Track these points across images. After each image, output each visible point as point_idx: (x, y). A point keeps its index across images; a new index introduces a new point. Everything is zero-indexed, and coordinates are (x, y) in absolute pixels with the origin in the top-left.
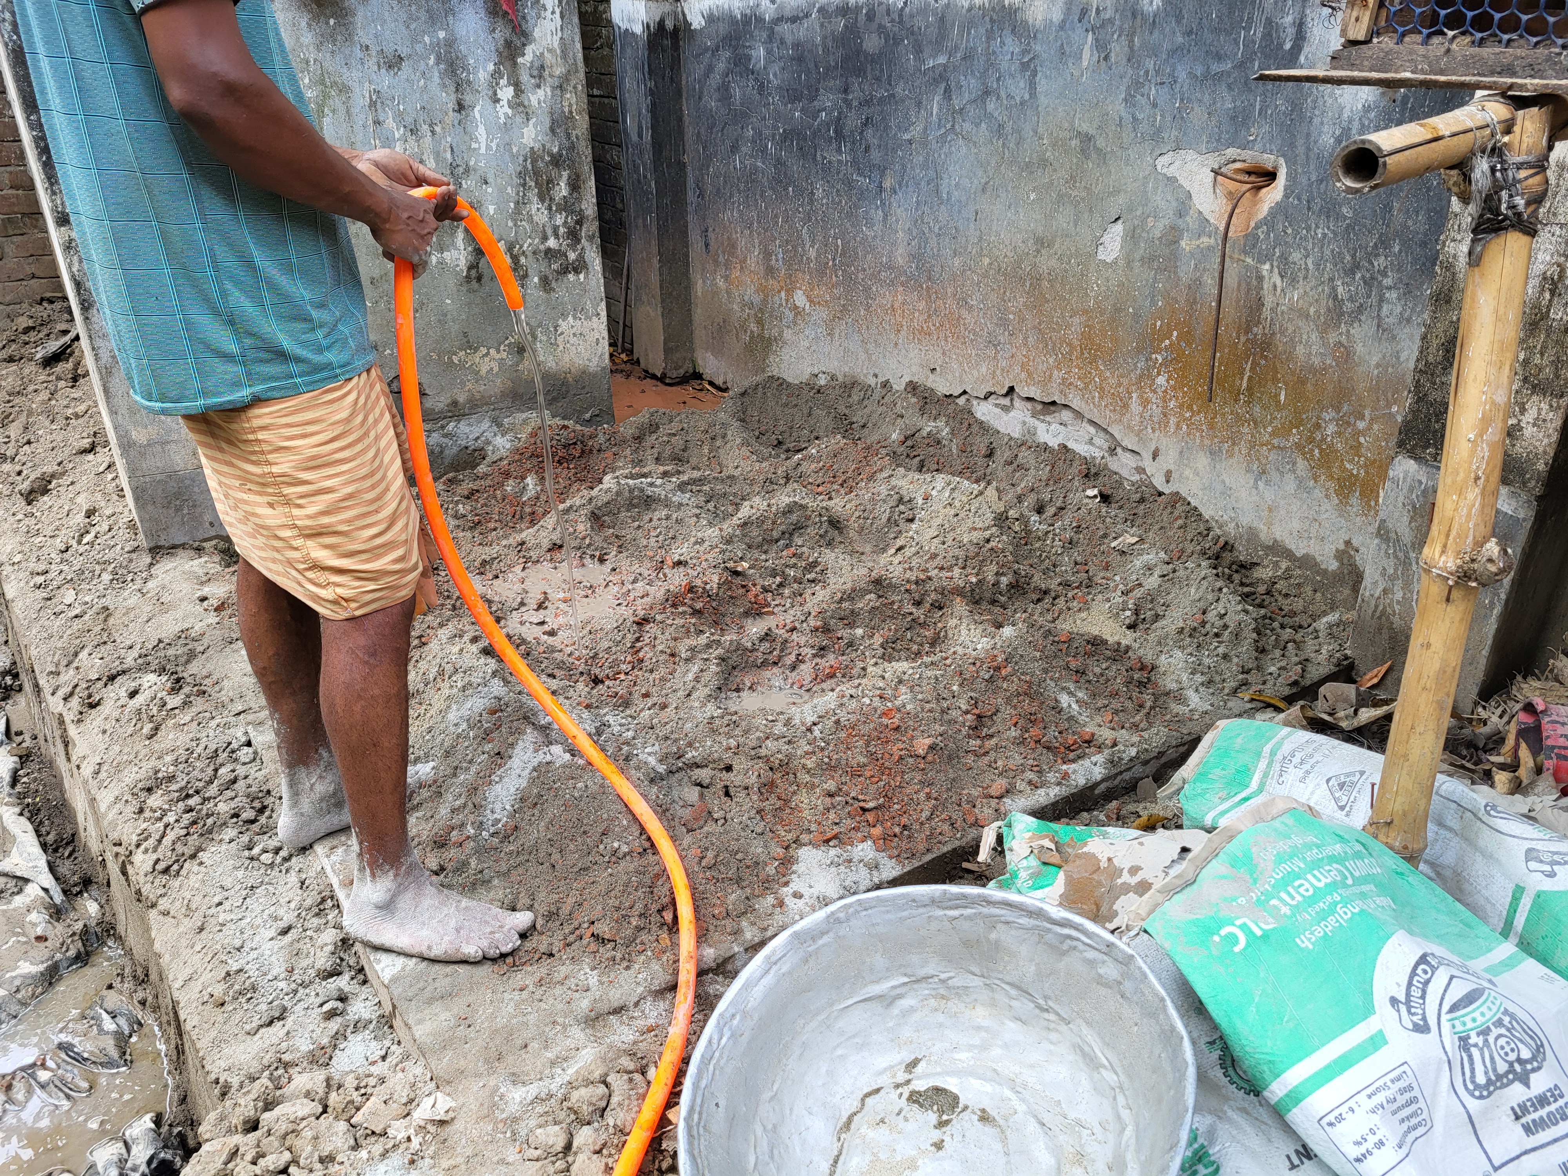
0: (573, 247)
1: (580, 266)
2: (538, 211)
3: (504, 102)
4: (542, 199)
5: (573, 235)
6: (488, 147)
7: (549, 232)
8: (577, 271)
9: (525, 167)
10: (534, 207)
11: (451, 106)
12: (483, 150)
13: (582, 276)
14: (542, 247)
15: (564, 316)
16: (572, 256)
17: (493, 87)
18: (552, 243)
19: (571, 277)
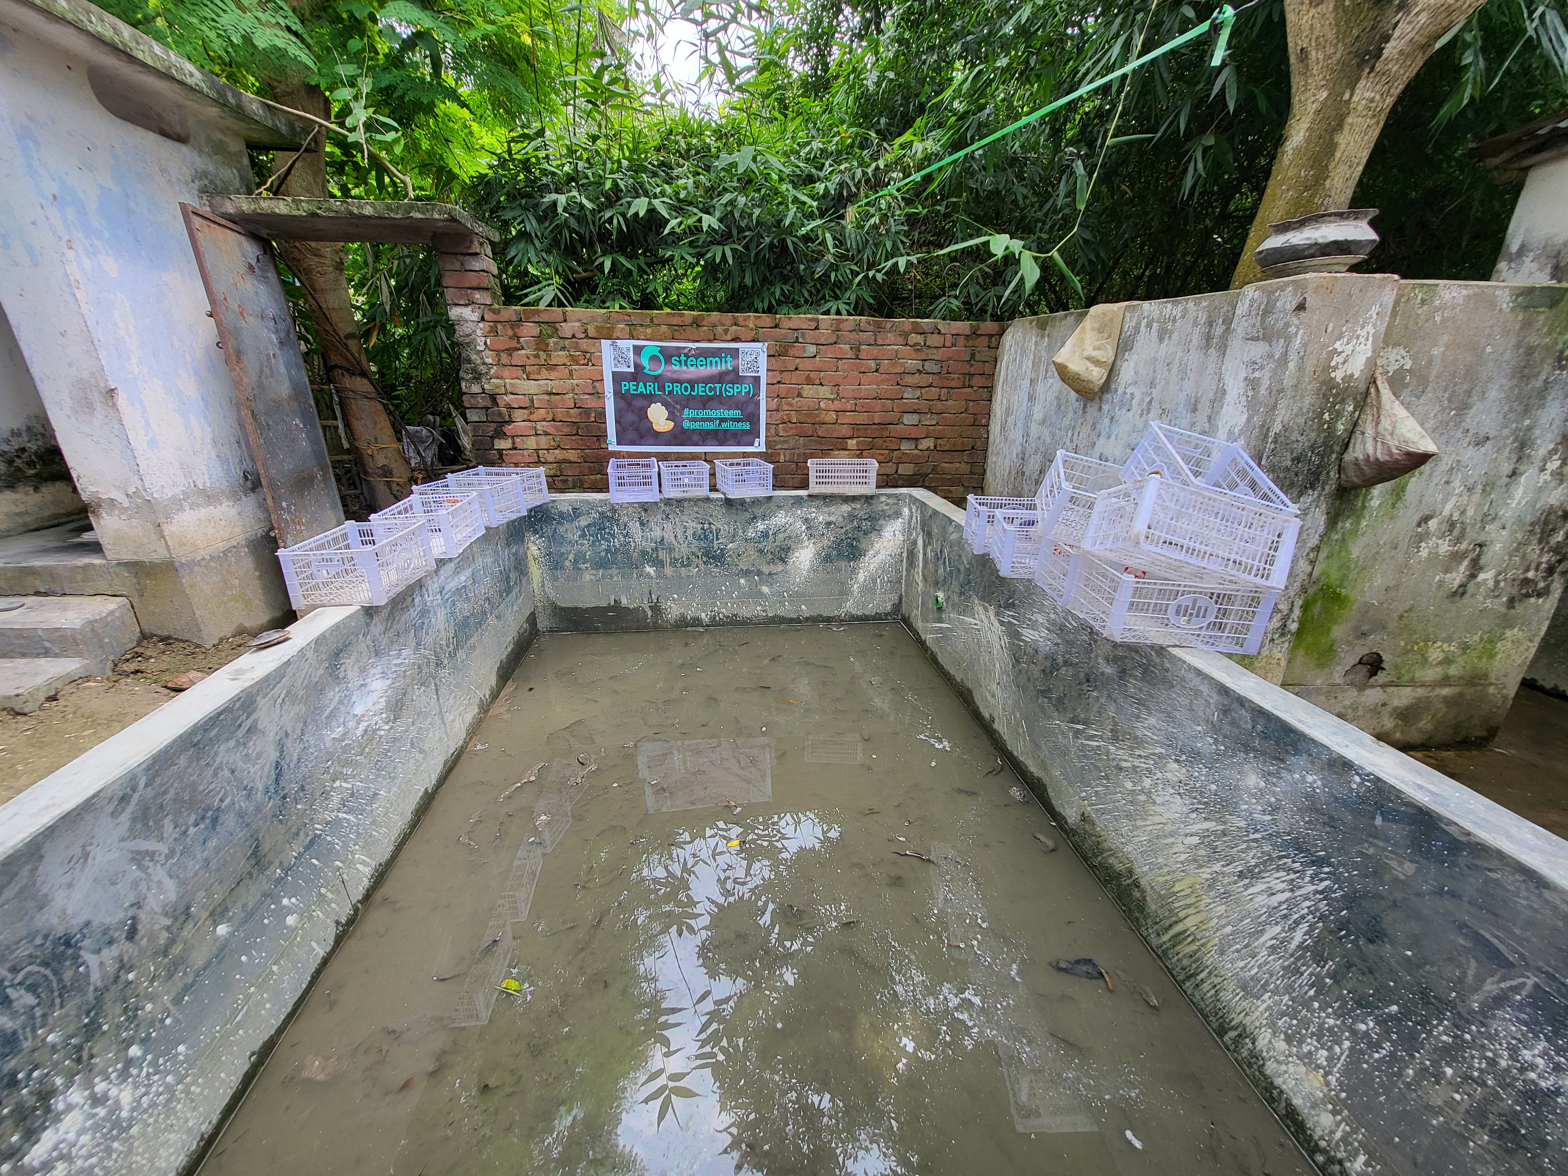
0: (1545, 579)
1: (1544, 593)
2: (1533, 551)
3: (1548, 472)
4: (1540, 543)
5: (1551, 570)
6: (1519, 503)
7: (1533, 566)
8: (1539, 595)
9: (1539, 519)
10: (1530, 548)
11: (1506, 473)
12: (1513, 505)
13: (1541, 600)
14: (1522, 577)
15: (1511, 627)
16: (1541, 585)
17: (1545, 461)
18: (1531, 575)
19: (1532, 600)
